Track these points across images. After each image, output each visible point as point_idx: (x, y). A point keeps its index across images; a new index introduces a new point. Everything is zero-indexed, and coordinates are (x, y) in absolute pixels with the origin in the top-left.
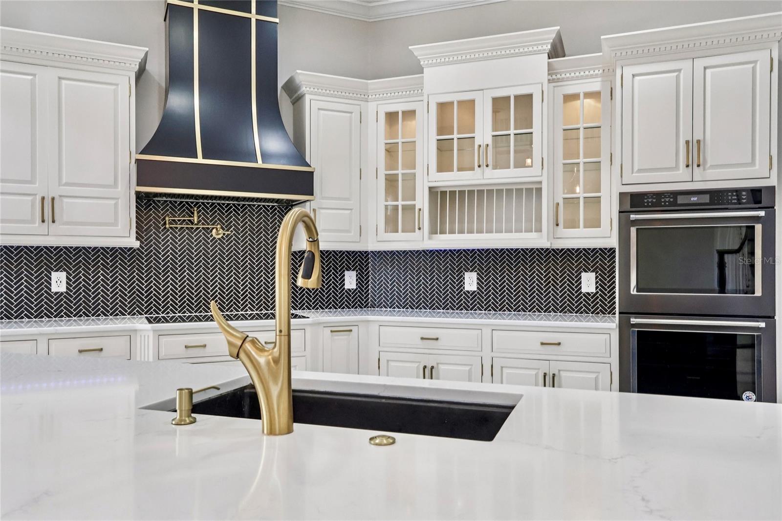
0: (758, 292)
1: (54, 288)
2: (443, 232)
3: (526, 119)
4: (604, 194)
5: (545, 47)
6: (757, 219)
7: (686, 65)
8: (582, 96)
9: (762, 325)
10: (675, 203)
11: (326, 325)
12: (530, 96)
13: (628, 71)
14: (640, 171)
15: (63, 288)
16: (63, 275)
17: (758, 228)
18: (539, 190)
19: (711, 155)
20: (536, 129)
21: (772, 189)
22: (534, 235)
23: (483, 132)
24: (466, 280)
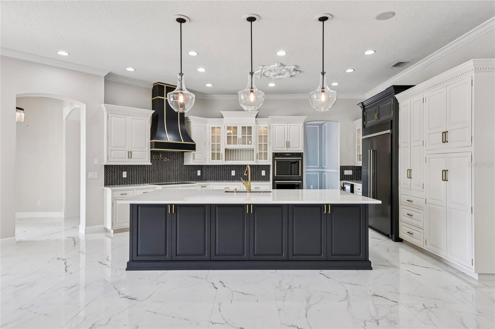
0: (300, 175)
1: (124, 176)
2: (228, 160)
3: (250, 133)
4: (268, 152)
5: (254, 116)
6: (300, 159)
7: (286, 125)
9: (301, 182)
10: (284, 155)
11: (200, 185)
12: (251, 127)
13: (274, 125)
14: (277, 148)
16: (125, 173)
17: (300, 161)
18: (253, 150)
19: (291, 145)
20: (253, 135)
21: (302, 153)
22: (252, 161)
23: (239, 135)
24: (232, 173)
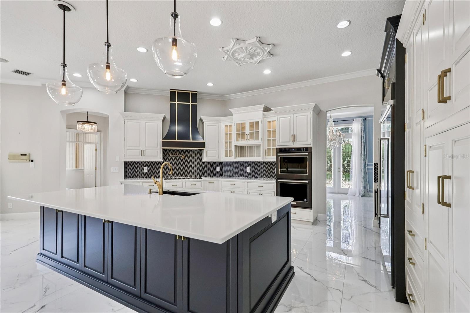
0: (308, 174)
1: (145, 171)
2: (239, 157)
3: (257, 128)
5: (261, 109)
6: (308, 155)
7: (292, 116)
8: (272, 121)
9: (309, 182)
10: (289, 151)
11: (207, 181)
12: (258, 122)
14: (281, 142)
15: (147, 171)
16: (147, 168)
17: (308, 157)
18: (260, 146)
19: (297, 139)
20: (260, 130)
21: (311, 148)
22: (260, 158)
23: (247, 131)
24: (247, 170)
